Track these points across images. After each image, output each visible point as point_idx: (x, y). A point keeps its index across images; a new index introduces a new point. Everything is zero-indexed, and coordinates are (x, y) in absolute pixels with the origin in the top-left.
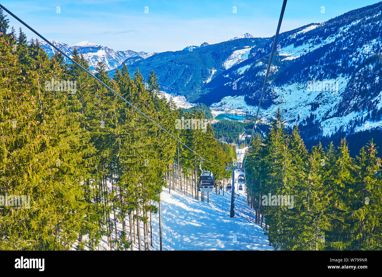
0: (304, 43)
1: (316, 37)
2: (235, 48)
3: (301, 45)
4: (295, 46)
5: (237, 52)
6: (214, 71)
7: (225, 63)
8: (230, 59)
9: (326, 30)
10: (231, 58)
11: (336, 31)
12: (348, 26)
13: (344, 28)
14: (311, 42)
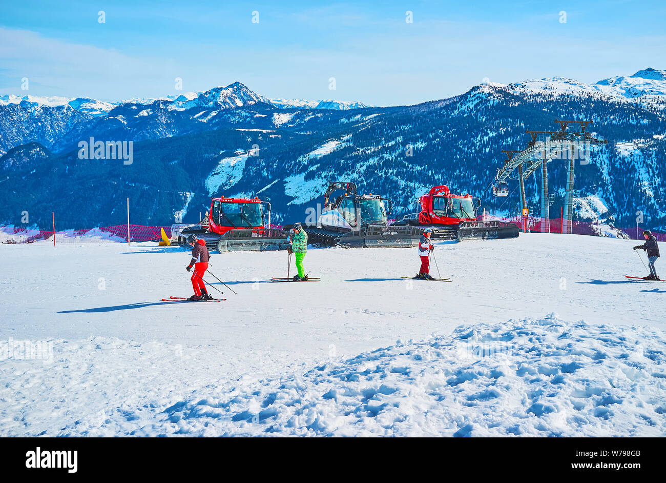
0: (316, 177)
1: (330, 171)
2: (221, 152)
3: (313, 179)
4: (307, 179)
5: (224, 161)
6: (190, 196)
7: (206, 181)
8: (215, 174)
9: (342, 161)
10: (216, 172)
11: (352, 168)
12: (365, 163)
13: (361, 166)
14: (325, 177)
